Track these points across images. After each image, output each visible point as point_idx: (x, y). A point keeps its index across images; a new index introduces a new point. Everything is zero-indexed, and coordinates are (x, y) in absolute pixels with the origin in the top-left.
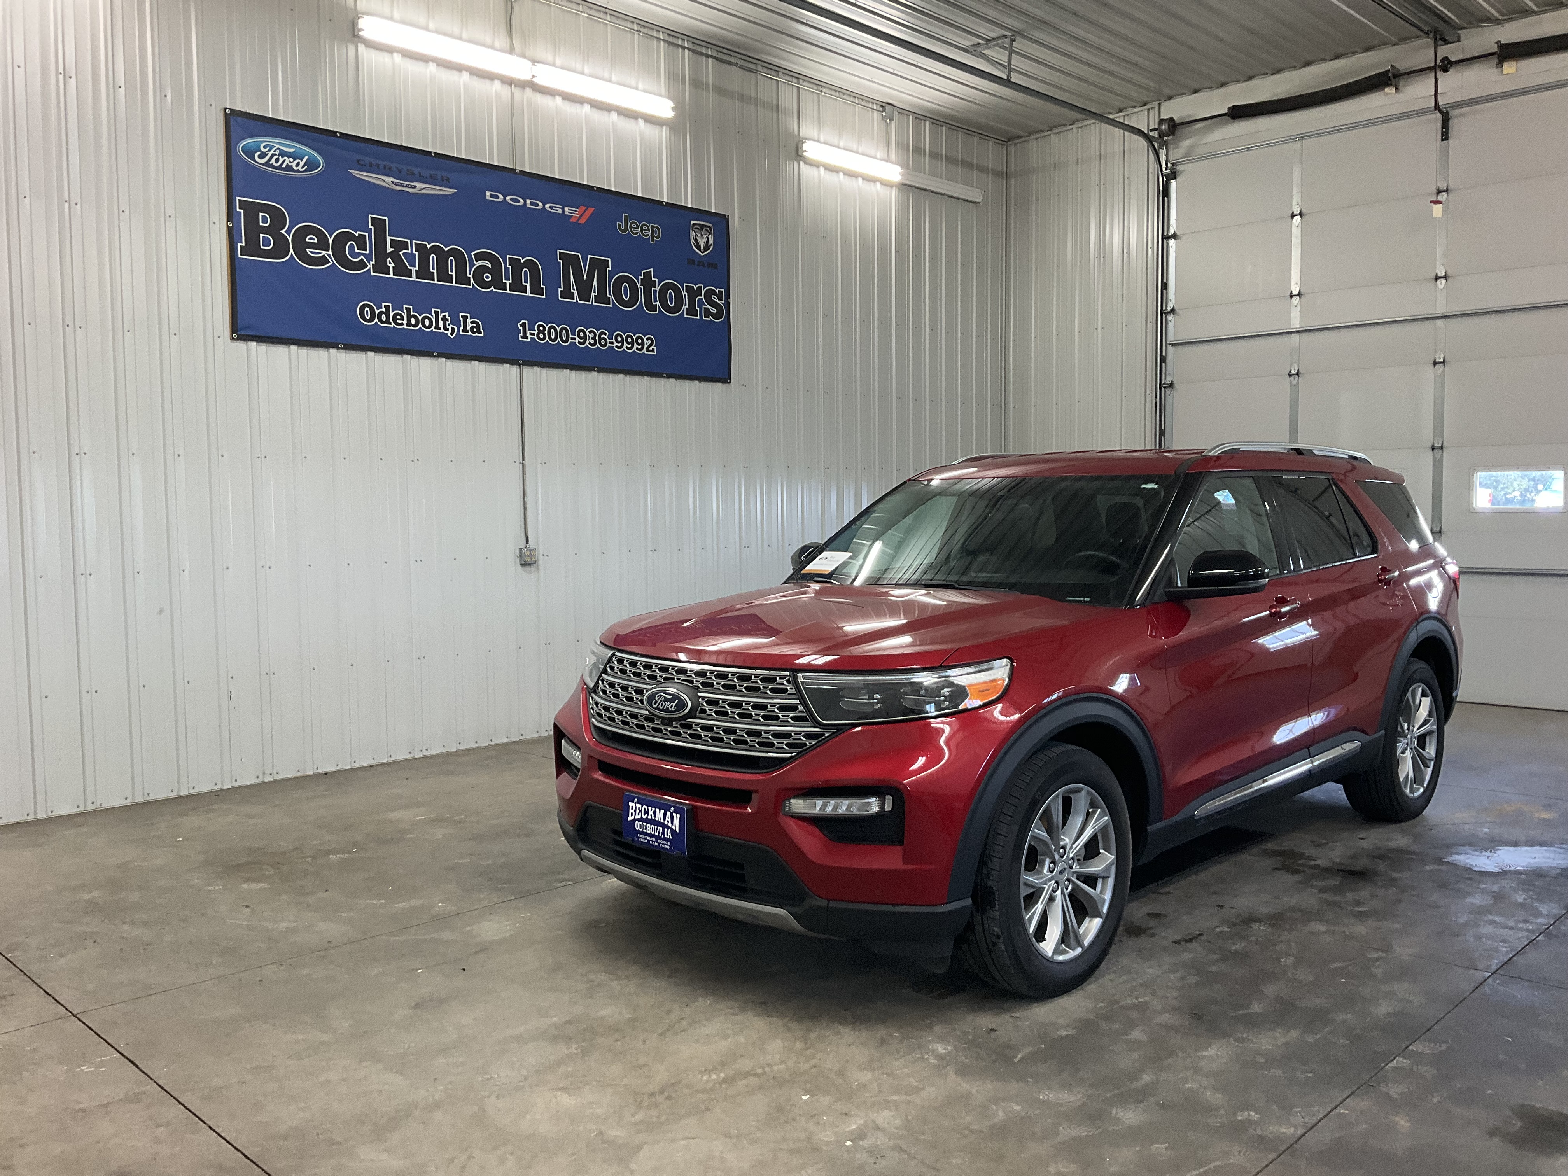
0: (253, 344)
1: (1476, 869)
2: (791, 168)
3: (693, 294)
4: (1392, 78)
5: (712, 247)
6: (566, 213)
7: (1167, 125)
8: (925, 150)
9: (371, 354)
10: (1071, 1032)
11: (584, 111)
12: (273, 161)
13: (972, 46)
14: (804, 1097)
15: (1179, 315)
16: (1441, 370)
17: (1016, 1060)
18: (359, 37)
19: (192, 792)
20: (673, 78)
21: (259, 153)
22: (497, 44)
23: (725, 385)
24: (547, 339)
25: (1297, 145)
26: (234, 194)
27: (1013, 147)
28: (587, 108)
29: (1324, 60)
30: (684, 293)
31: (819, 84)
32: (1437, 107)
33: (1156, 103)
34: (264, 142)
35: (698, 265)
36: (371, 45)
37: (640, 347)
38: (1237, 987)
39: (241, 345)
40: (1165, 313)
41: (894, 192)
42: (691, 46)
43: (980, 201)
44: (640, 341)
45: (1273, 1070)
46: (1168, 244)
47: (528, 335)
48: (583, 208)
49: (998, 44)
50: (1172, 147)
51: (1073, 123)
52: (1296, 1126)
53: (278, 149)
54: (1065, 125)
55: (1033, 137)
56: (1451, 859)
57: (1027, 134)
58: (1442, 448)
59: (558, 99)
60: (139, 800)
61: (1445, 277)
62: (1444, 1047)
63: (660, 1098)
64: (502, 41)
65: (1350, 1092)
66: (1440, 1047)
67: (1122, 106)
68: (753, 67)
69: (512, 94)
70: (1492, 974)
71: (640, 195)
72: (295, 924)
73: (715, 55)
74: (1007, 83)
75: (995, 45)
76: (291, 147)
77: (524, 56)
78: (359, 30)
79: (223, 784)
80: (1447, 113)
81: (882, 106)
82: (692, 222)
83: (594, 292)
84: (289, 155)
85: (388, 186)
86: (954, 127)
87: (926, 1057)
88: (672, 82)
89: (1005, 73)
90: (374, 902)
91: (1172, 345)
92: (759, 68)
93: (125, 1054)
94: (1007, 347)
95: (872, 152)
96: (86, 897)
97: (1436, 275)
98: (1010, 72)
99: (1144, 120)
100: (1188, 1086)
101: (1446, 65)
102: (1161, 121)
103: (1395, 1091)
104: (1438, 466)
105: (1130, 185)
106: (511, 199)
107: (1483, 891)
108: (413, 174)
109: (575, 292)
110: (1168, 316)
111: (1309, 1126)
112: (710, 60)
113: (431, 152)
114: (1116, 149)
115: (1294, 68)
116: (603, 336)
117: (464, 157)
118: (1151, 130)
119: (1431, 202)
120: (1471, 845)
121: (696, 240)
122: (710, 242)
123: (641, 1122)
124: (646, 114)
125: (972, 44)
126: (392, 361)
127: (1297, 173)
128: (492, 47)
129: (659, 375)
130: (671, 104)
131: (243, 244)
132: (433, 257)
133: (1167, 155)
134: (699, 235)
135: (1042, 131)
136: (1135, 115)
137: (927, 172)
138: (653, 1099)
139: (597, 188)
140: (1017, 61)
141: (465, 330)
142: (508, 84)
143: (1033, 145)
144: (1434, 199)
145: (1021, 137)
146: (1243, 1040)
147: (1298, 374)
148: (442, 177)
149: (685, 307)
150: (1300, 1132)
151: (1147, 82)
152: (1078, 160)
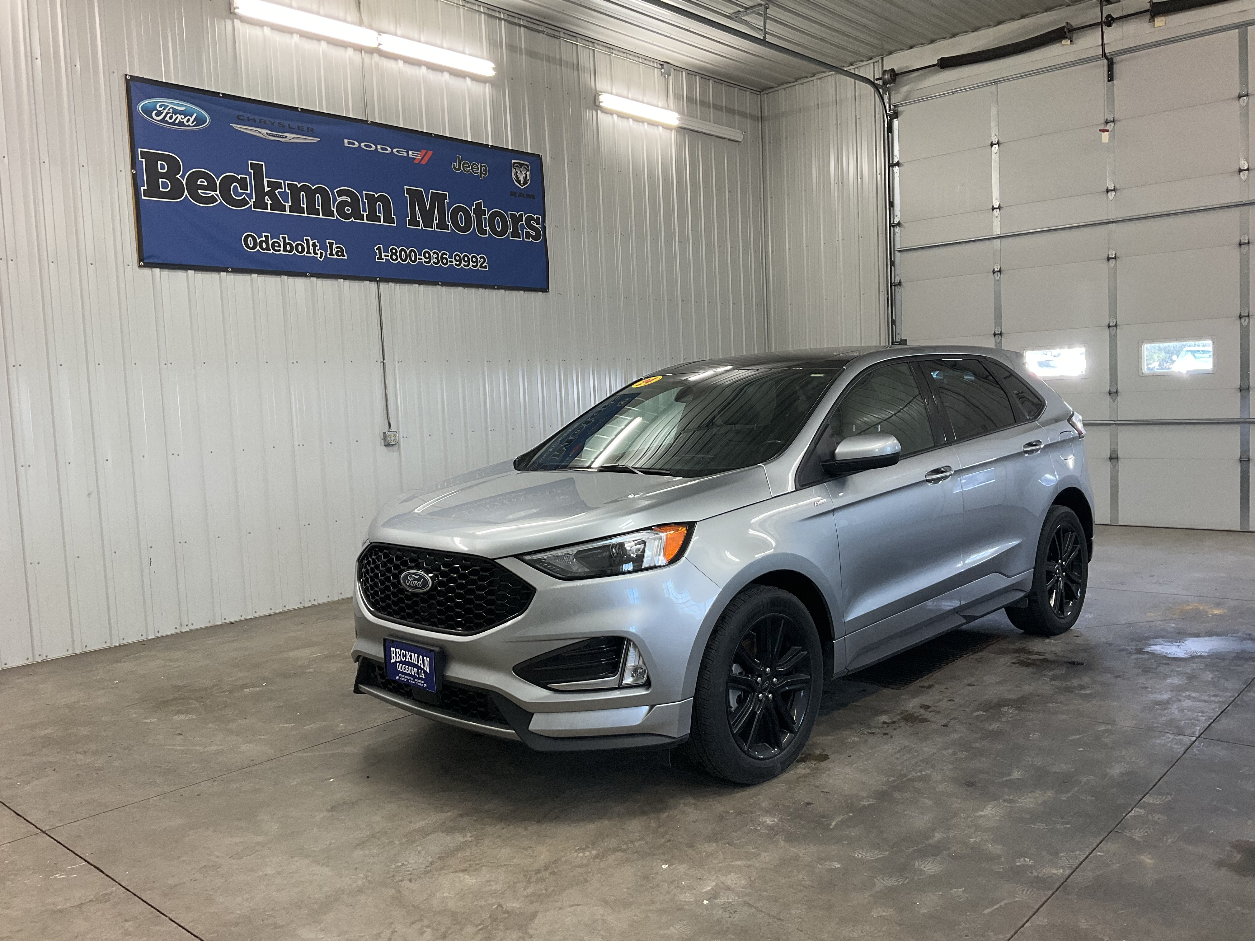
0: (157, 271)
1: (1170, 656)
2: (591, 115)
3: (516, 220)
4: (1067, 33)
5: (529, 182)
6: (410, 156)
7: (889, 75)
8: (696, 99)
9: (255, 276)
10: (872, 801)
11: (421, 71)
12: (167, 118)
13: (733, 13)
14: (663, 866)
15: (904, 227)
16: (1113, 264)
17: (831, 827)
18: (235, 14)
19: (123, 642)
20: (493, 43)
21: (156, 111)
22: (349, 19)
23: (544, 294)
24: (399, 259)
25: (993, 88)
26: (137, 146)
27: (766, 95)
28: (424, 69)
29: (1013, 19)
30: (509, 219)
31: (610, 47)
32: (1104, 54)
33: (879, 58)
34: (159, 102)
35: (519, 196)
36: (244, 20)
37: (475, 264)
38: (999, 758)
39: (147, 272)
40: (893, 226)
41: (673, 134)
42: (506, 18)
43: (741, 140)
44: (474, 259)
45: (1038, 824)
46: (893, 171)
47: (383, 257)
48: (424, 151)
49: (755, 11)
50: (893, 92)
51: (814, 75)
52: (1063, 868)
53: (171, 108)
54: (807, 77)
55: (781, 87)
56: (1150, 649)
57: (776, 85)
58: (1116, 326)
59: (400, 63)
60: (78, 651)
61: (1114, 190)
62: (1169, 798)
63: (546, 874)
64: (352, 15)
65: (1101, 838)
66: (1166, 797)
67: (852, 60)
68: (557, 34)
69: (363, 59)
70: (1197, 738)
71: (469, 140)
72: (221, 747)
73: (526, 24)
74: (763, 42)
75: (752, 12)
76: (181, 106)
77: (371, 27)
78: (235, 8)
79: (147, 635)
80: (1112, 59)
81: (661, 65)
82: (513, 161)
83: (436, 220)
84: (181, 113)
85: (263, 136)
86: (719, 81)
87: (759, 828)
88: (492, 47)
89: (760, 34)
90: (287, 725)
91: (899, 251)
92: (562, 35)
93: (91, 862)
94: (767, 258)
95: (655, 102)
96: (42, 733)
97: (1107, 189)
98: (766, 33)
99: (871, 71)
100: (972, 840)
101: (1109, 21)
102: (885, 72)
103: (1137, 835)
104: (1113, 340)
105: (861, 124)
106: (365, 145)
107: (1179, 674)
108: (285, 126)
109: (420, 220)
110: (895, 228)
111: (1074, 867)
112: (522, 28)
113: (298, 108)
114: (849, 95)
115: (989, 26)
116: (444, 256)
117: (325, 112)
118: (877, 79)
119: (1100, 130)
120: (1163, 637)
121: (517, 176)
122: (528, 177)
123: (533, 895)
124: (472, 74)
125: (734, 11)
126: (272, 281)
127: (994, 111)
128: (345, 21)
129: (491, 287)
130: (492, 65)
131: (146, 188)
132: (303, 194)
133: (890, 99)
134: (519, 172)
135: (789, 83)
136: (863, 67)
137: (699, 117)
138: (539, 875)
139: (434, 134)
140: (771, 26)
141: (331, 254)
142: (359, 51)
143: (782, 94)
144: (1103, 128)
145: (772, 88)
146: (1010, 801)
147: (1000, 271)
148: (308, 128)
149: (510, 231)
150: (1068, 872)
151: (871, 40)
152: (818, 104)
